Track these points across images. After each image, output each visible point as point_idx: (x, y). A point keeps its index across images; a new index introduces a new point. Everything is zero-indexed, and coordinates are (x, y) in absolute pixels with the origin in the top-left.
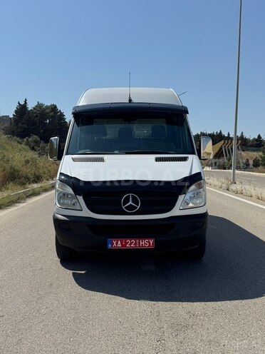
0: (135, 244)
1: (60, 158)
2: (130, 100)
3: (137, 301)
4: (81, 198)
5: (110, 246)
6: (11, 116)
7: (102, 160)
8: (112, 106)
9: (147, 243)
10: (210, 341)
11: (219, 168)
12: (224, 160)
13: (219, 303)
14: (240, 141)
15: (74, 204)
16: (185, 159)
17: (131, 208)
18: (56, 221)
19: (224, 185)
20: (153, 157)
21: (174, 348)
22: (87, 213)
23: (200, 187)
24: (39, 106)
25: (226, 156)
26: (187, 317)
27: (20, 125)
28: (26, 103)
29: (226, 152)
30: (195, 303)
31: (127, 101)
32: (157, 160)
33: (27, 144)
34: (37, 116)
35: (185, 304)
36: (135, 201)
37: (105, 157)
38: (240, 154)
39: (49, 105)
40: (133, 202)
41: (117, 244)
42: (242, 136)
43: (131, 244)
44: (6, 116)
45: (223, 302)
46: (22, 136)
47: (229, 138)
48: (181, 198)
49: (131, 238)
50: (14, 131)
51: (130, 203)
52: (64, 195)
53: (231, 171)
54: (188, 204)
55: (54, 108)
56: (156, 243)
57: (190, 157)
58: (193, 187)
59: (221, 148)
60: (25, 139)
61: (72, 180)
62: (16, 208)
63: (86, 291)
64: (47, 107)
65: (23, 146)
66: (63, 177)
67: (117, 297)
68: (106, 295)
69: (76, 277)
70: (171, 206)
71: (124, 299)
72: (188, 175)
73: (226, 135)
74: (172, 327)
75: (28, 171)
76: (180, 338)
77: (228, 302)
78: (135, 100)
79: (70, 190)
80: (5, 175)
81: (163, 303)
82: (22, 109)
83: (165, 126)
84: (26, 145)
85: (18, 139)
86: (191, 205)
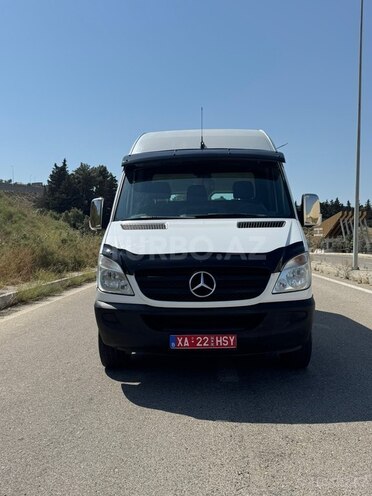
0: (209, 342)
1: (105, 226)
2: (203, 146)
3: (211, 422)
4: (132, 279)
5: (173, 345)
6: (45, 183)
7: (163, 227)
8: (178, 153)
9: (225, 341)
10: (315, 476)
11: (336, 251)
12: (342, 240)
13: (330, 425)
14: (365, 213)
15: (123, 287)
16: (280, 224)
17: (202, 291)
18: (99, 311)
19: (342, 272)
20: (235, 221)
21: (263, 483)
22: (140, 299)
23: (301, 262)
24: (83, 169)
25: (346, 233)
26: (283, 443)
27: (57, 195)
28: (65, 165)
29: (345, 228)
30: (295, 425)
31: (199, 147)
32: (240, 225)
33: (67, 219)
34: (79, 182)
35: (280, 426)
36: (208, 281)
37: (167, 222)
38: (366, 231)
39: (96, 166)
40: (205, 282)
41: (183, 342)
42: (368, 205)
43: (203, 342)
44: (38, 184)
45: (336, 425)
46: (60, 210)
47: (349, 208)
48: (274, 277)
49: (203, 333)
50: (48, 203)
51: (202, 284)
52: (110, 275)
53: (352, 254)
54: (284, 286)
55: (103, 171)
56: (239, 341)
57: (288, 221)
58: (291, 262)
59: (338, 223)
60: (64, 214)
61: (121, 253)
62: (48, 303)
63: (139, 408)
64: (94, 170)
65: (61, 222)
66: (108, 250)
67: (183, 416)
68: (168, 414)
69: (127, 390)
70: (260, 288)
71: (193, 419)
72: (284, 245)
73: (345, 205)
74: (260, 456)
75: (66, 254)
76: (272, 471)
77: (344, 424)
78: (208, 145)
79: (118, 268)
80: (34, 260)
81: (248, 424)
82: (60, 174)
83: (252, 180)
84: (65, 220)
85: (55, 213)
86: (289, 288)
